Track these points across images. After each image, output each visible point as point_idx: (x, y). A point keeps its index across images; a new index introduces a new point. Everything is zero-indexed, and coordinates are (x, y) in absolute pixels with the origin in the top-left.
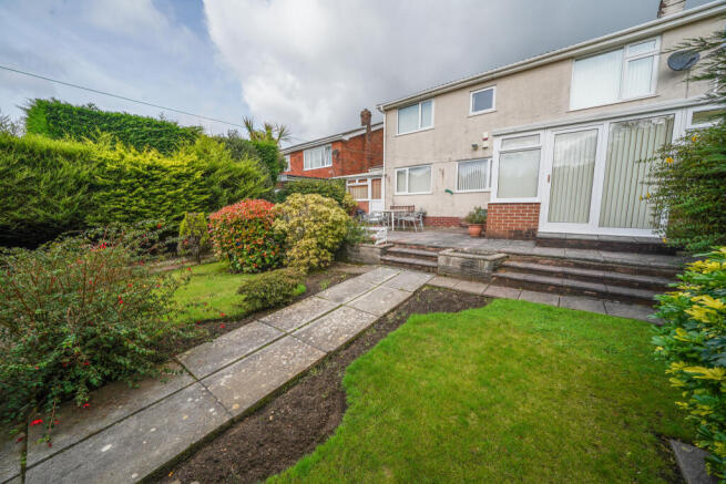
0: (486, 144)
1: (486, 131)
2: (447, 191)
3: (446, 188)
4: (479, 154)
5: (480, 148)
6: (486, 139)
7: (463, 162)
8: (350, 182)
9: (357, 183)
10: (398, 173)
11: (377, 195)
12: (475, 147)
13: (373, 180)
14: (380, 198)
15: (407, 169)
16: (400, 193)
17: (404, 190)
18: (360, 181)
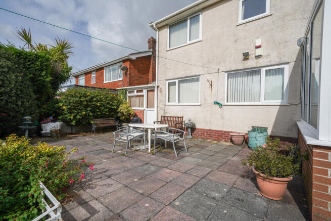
0: (259, 52)
1: (258, 38)
2: (216, 103)
3: (216, 100)
4: (251, 63)
5: (252, 56)
6: (259, 47)
7: (232, 74)
8: (130, 92)
9: (135, 93)
10: (169, 85)
11: (150, 104)
12: (246, 56)
13: (148, 91)
14: (153, 107)
15: (177, 81)
16: (169, 104)
17: (175, 101)
18: (138, 92)
